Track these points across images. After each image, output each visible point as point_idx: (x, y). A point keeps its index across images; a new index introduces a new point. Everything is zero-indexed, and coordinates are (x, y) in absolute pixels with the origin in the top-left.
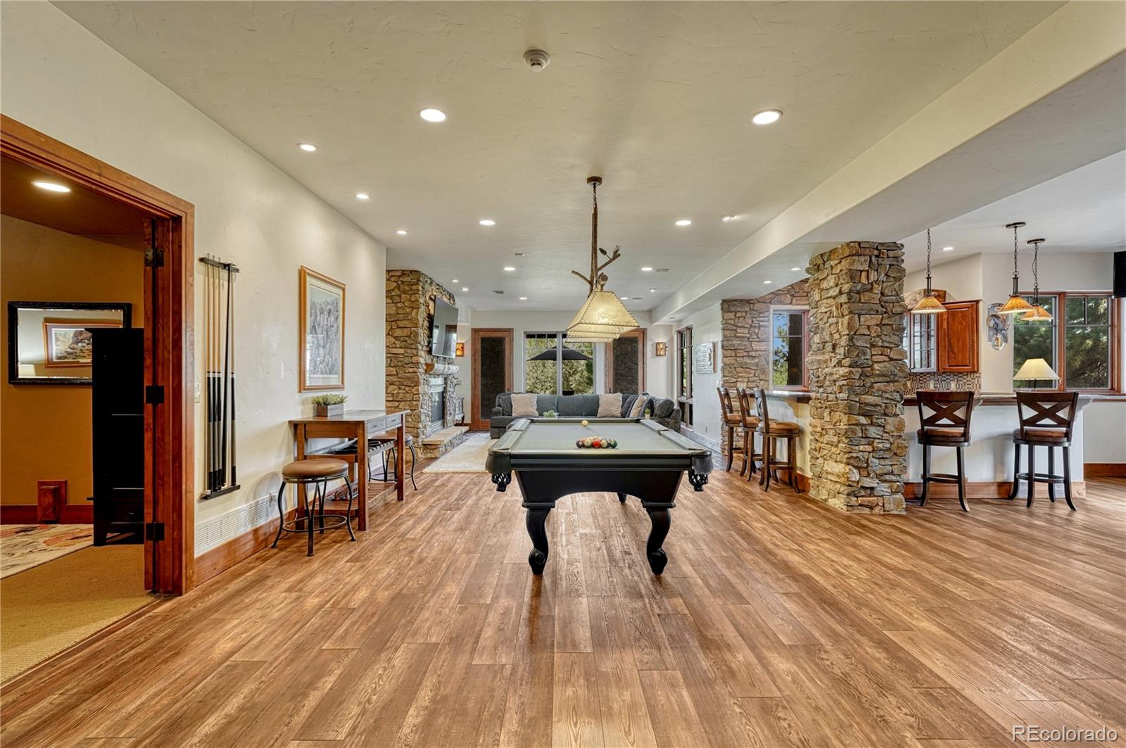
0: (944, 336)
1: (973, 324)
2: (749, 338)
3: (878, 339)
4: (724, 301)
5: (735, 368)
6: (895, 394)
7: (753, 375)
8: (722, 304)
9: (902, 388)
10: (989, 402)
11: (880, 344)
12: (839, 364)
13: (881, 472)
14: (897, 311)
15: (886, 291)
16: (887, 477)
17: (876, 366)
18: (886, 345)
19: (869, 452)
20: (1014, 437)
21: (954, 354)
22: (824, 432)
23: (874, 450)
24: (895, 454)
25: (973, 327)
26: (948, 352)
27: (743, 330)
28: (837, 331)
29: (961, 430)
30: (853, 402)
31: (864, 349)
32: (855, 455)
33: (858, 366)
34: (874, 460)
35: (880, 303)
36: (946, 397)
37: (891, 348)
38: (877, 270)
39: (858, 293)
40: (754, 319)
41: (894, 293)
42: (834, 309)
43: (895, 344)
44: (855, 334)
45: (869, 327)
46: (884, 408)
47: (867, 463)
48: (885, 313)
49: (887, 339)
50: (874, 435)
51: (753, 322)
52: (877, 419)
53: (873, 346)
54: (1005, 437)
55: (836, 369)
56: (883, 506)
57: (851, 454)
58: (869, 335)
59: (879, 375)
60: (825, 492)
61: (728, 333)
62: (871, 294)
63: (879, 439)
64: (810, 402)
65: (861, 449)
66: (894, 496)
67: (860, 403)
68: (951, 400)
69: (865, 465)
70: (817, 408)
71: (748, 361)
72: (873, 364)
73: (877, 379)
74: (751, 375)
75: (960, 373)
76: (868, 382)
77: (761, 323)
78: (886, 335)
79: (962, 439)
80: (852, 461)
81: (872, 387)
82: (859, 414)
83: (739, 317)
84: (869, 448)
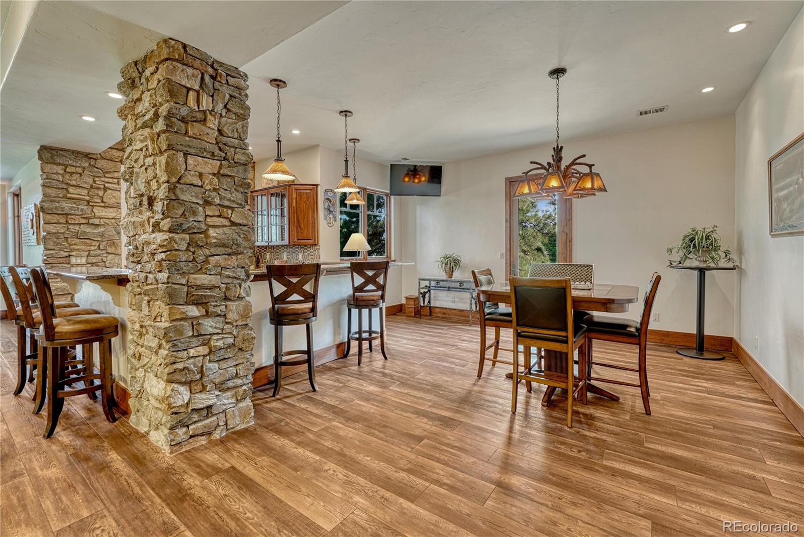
0: (294, 213)
1: (314, 204)
2: (88, 202)
3: (214, 194)
4: (43, 149)
5: (66, 238)
6: (239, 270)
7: (96, 248)
8: (39, 152)
9: (247, 261)
10: (330, 272)
11: (217, 201)
12: (156, 227)
13: (222, 379)
14: (240, 159)
15: (225, 129)
16: (230, 384)
17: (212, 232)
18: (227, 203)
19: (204, 356)
20: (348, 301)
21: (301, 229)
22: (144, 330)
23: (211, 351)
24: (241, 349)
25: (314, 208)
26: (297, 227)
27: (78, 190)
28: (155, 178)
29: (310, 305)
30: (176, 286)
31: (193, 205)
32: (180, 366)
33: (184, 231)
34: (211, 365)
35: (217, 143)
36: (295, 270)
37: (232, 209)
38: (212, 96)
39: (183, 120)
40: (96, 179)
41: (236, 135)
42: (149, 142)
43: (238, 204)
44: (178, 182)
45: (201, 175)
46: (224, 289)
47: (201, 372)
48: (225, 159)
49: (228, 195)
50: (211, 330)
51: (94, 181)
52: (215, 306)
53: (207, 203)
54: (341, 302)
55: (154, 235)
56: (226, 424)
57: (175, 366)
58: (202, 187)
59: (216, 245)
60: (145, 421)
61: (52, 192)
62: (203, 127)
63: (218, 333)
64: (128, 285)
65: (191, 355)
66: (241, 405)
67: (188, 286)
68: (301, 273)
69: (198, 376)
70: (135, 295)
71: (88, 230)
72: (208, 229)
73: (213, 250)
74: (93, 248)
75: (306, 246)
76: (201, 254)
77: (106, 185)
78: (226, 190)
79: (311, 314)
80: (177, 377)
81: (206, 261)
82: (187, 303)
83: (72, 173)
84: (204, 350)
